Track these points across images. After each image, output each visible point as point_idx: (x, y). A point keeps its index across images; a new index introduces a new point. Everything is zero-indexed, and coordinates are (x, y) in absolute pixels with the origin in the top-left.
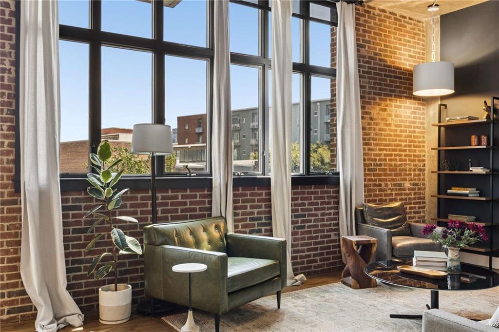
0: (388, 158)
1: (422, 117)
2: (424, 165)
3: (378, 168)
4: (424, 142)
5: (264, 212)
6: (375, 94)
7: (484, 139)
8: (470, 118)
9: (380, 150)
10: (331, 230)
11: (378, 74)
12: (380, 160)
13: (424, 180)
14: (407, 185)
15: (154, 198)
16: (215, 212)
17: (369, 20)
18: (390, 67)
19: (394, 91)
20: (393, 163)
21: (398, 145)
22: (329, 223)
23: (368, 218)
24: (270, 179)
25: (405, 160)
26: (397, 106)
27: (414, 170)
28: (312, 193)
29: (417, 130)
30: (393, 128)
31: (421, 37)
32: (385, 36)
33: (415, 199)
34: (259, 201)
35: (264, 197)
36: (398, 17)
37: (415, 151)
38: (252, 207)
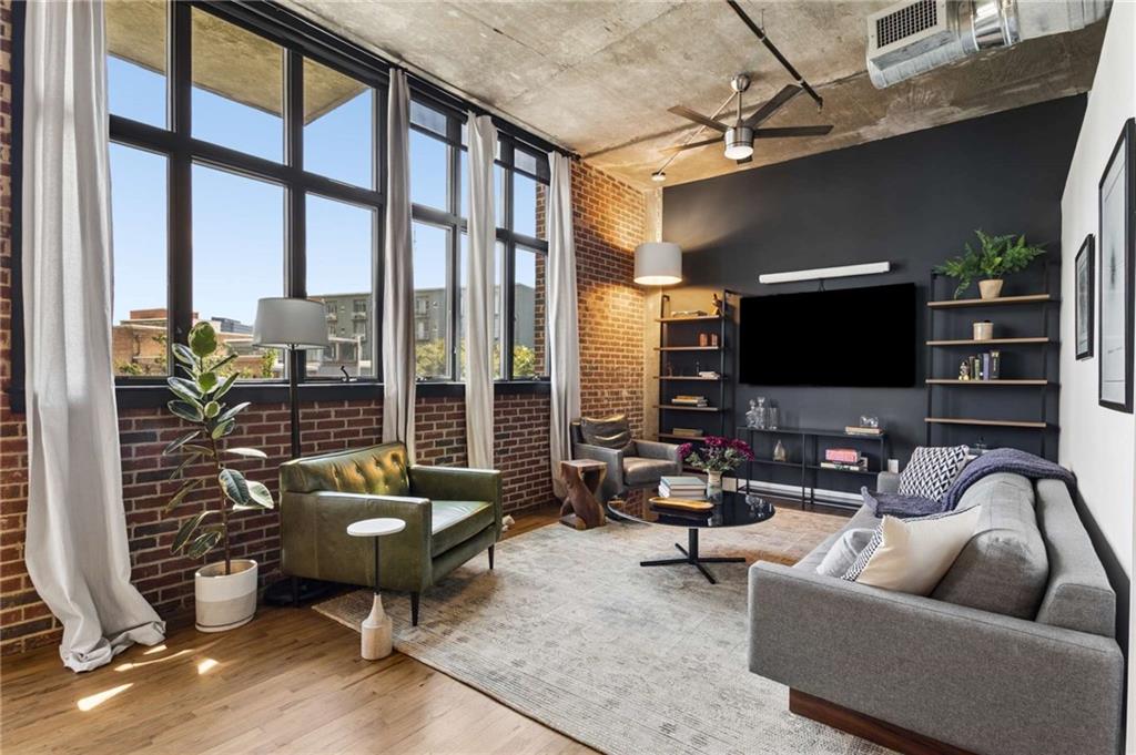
0: (604, 359)
1: (640, 309)
2: (642, 369)
3: (594, 371)
4: (642, 340)
5: (456, 433)
6: (591, 277)
7: (714, 338)
8: (700, 314)
9: (596, 349)
10: (540, 454)
11: (594, 253)
12: (596, 362)
13: (642, 387)
14: (625, 393)
15: (294, 417)
16: (388, 436)
17: (585, 182)
18: (607, 245)
19: (612, 276)
20: (610, 365)
21: (615, 344)
22: (537, 444)
23: (586, 436)
24: (464, 386)
25: (623, 363)
26: (614, 295)
27: (632, 375)
28: (517, 405)
29: (635, 326)
30: (610, 322)
31: (640, 212)
32: (603, 205)
33: (632, 410)
34: (449, 417)
35: (455, 411)
36: (616, 183)
37: (633, 351)
38: (439, 426)
